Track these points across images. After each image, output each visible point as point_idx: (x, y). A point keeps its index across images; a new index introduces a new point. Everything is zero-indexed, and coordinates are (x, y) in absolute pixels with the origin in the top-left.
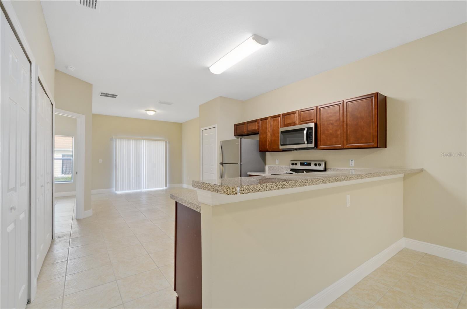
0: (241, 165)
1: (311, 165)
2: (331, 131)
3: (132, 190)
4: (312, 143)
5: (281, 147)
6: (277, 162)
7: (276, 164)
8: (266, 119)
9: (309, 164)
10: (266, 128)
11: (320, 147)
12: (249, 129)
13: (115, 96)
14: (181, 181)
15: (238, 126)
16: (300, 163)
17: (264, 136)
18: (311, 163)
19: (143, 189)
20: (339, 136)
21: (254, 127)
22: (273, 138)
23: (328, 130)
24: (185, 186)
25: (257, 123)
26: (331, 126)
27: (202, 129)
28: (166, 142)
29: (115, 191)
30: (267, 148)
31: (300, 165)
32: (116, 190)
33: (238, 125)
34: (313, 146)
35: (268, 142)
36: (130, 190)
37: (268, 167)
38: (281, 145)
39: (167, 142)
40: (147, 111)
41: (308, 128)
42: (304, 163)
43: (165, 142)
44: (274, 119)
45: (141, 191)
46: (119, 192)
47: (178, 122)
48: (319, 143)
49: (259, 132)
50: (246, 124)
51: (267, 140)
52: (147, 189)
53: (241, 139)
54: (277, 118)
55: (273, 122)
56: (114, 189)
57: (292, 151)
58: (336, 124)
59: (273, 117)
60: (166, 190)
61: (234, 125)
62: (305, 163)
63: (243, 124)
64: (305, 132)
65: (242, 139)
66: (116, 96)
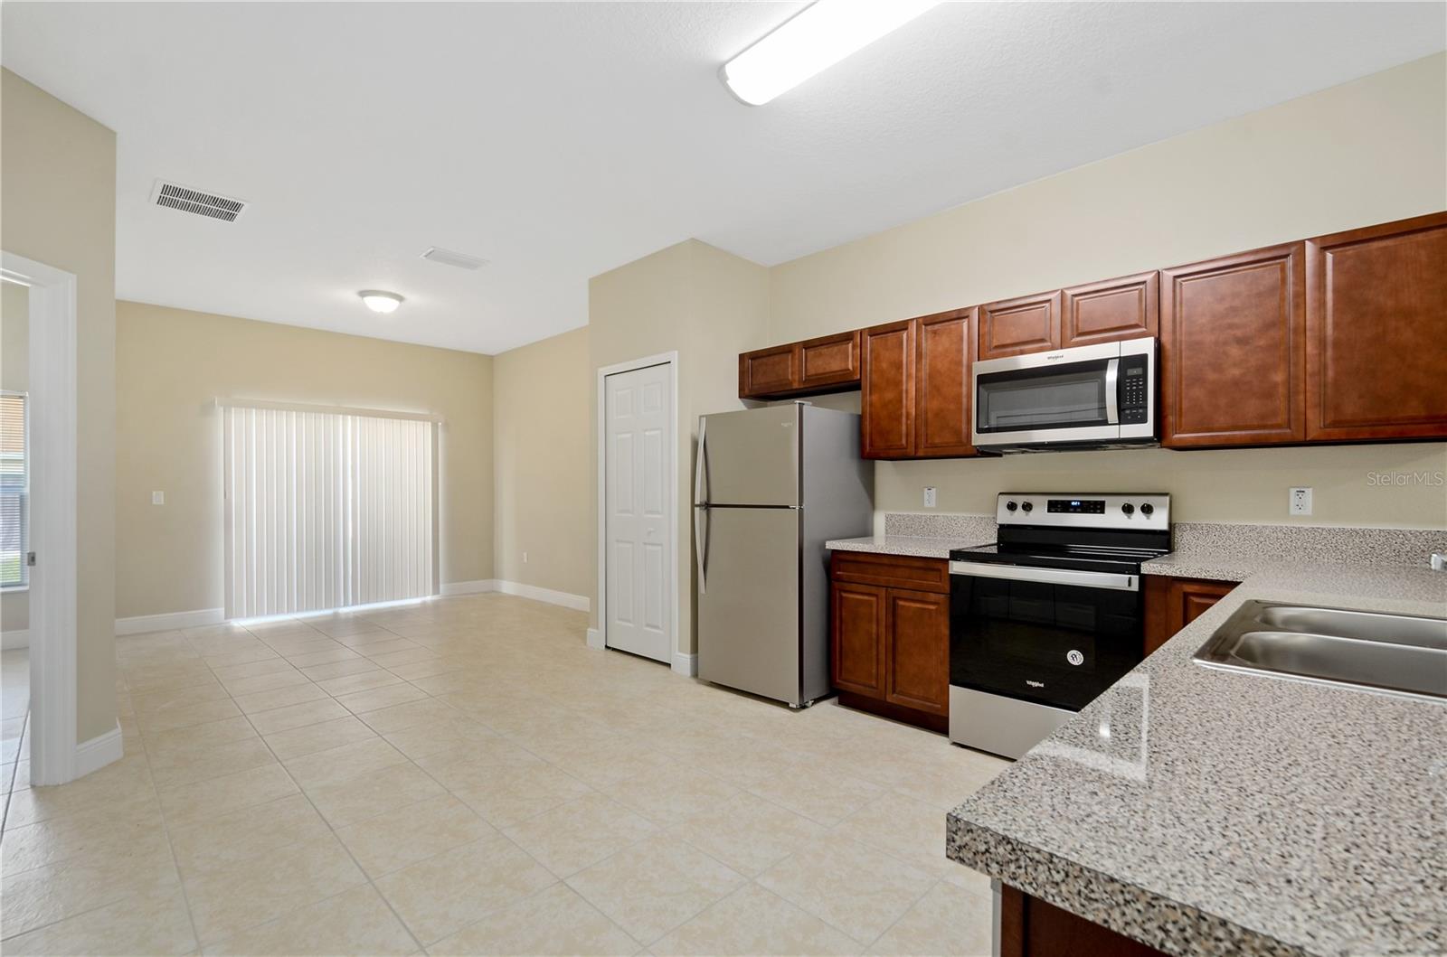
0: (801, 510)
1: (1103, 512)
2: (1236, 372)
3: (298, 611)
4: (1144, 420)
5: (979, 440)
6: (930, 498)
7: (927, 505)
8: (902, 326)
9: (1098, 508)
10: (899, 366)
11: (1177, 436)
12: (812, 371)
13: (227, 209)
14: (491, 572)
15: (760, 361)
16: (1050, 502)
17: (889, 395)
18: (1103, 503)
19: (346, 604)
20: (1282, 390)
21: (833, 363)
22: (935, 404)
23: (1217, 368)
24: (508, 587)
25: (850, 345)
26: (1235, 351)
27: (601, 370)
28: (435, 426)
29: (226, 618)
30: (904, 442)
31: (1049, 511)
32: (228, 615)
33: (763, 357)
34: (1150, 434)
35: (907, 418)
36: (290, 610)
37: (888, 518)
38: (979, 431)
39: (440, 424)
40: (363, 294)
41: (1120, 358)
42: (1070, 502)
43: (430, 423)
44: (936, 327)
45: (336, 615)
46: (241, 624)
47: (479, 352)
48: (1171, 419)
49: (860, 379)
50: (797, 351)
51: (904, 411)
52: (361, 604)
53: (801, 405)
54: (953, 325)
55: (929, 342)
56: (222, 610)
57: (1000, 455)
58: (1262, 343)
59: (930, 321)
60: (436, 605)
61: (742, 357)
62: (1073, 503)
63: (787, 350)
64: (1111, 375)
65: (805, 407)
66: (237, 207)
